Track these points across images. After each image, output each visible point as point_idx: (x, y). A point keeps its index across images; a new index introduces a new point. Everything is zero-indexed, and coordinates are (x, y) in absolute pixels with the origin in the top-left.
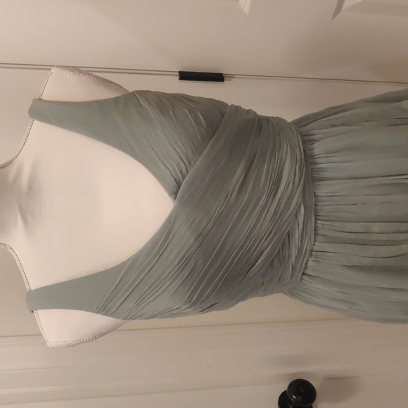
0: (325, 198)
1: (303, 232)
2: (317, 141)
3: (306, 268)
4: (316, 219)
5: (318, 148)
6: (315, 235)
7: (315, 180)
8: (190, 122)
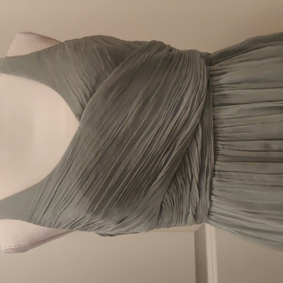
8: (97, 55)
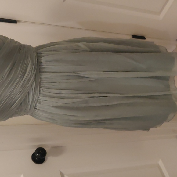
0: (44, 80)
1: (34, 92)
2: (43, 56)
3: (36, 106)
4: (40, 88)
5: (43, 60)
6: (39, 93)
7: (40, 72)
